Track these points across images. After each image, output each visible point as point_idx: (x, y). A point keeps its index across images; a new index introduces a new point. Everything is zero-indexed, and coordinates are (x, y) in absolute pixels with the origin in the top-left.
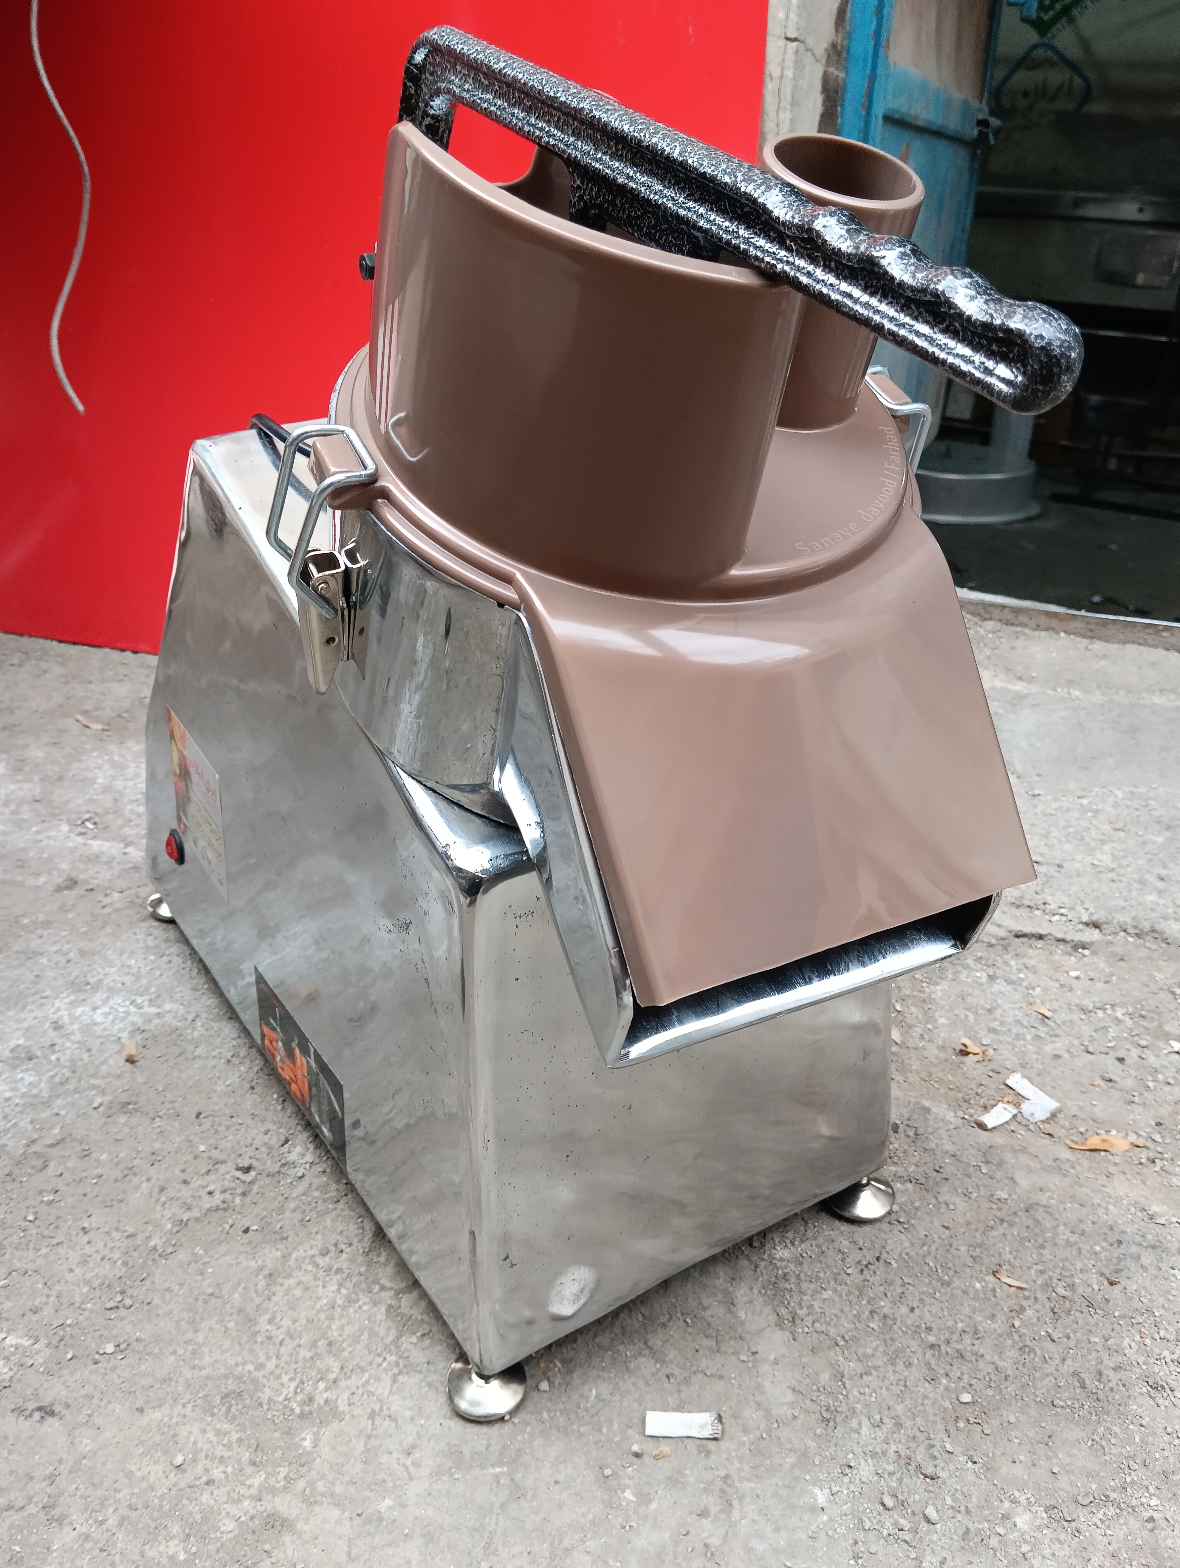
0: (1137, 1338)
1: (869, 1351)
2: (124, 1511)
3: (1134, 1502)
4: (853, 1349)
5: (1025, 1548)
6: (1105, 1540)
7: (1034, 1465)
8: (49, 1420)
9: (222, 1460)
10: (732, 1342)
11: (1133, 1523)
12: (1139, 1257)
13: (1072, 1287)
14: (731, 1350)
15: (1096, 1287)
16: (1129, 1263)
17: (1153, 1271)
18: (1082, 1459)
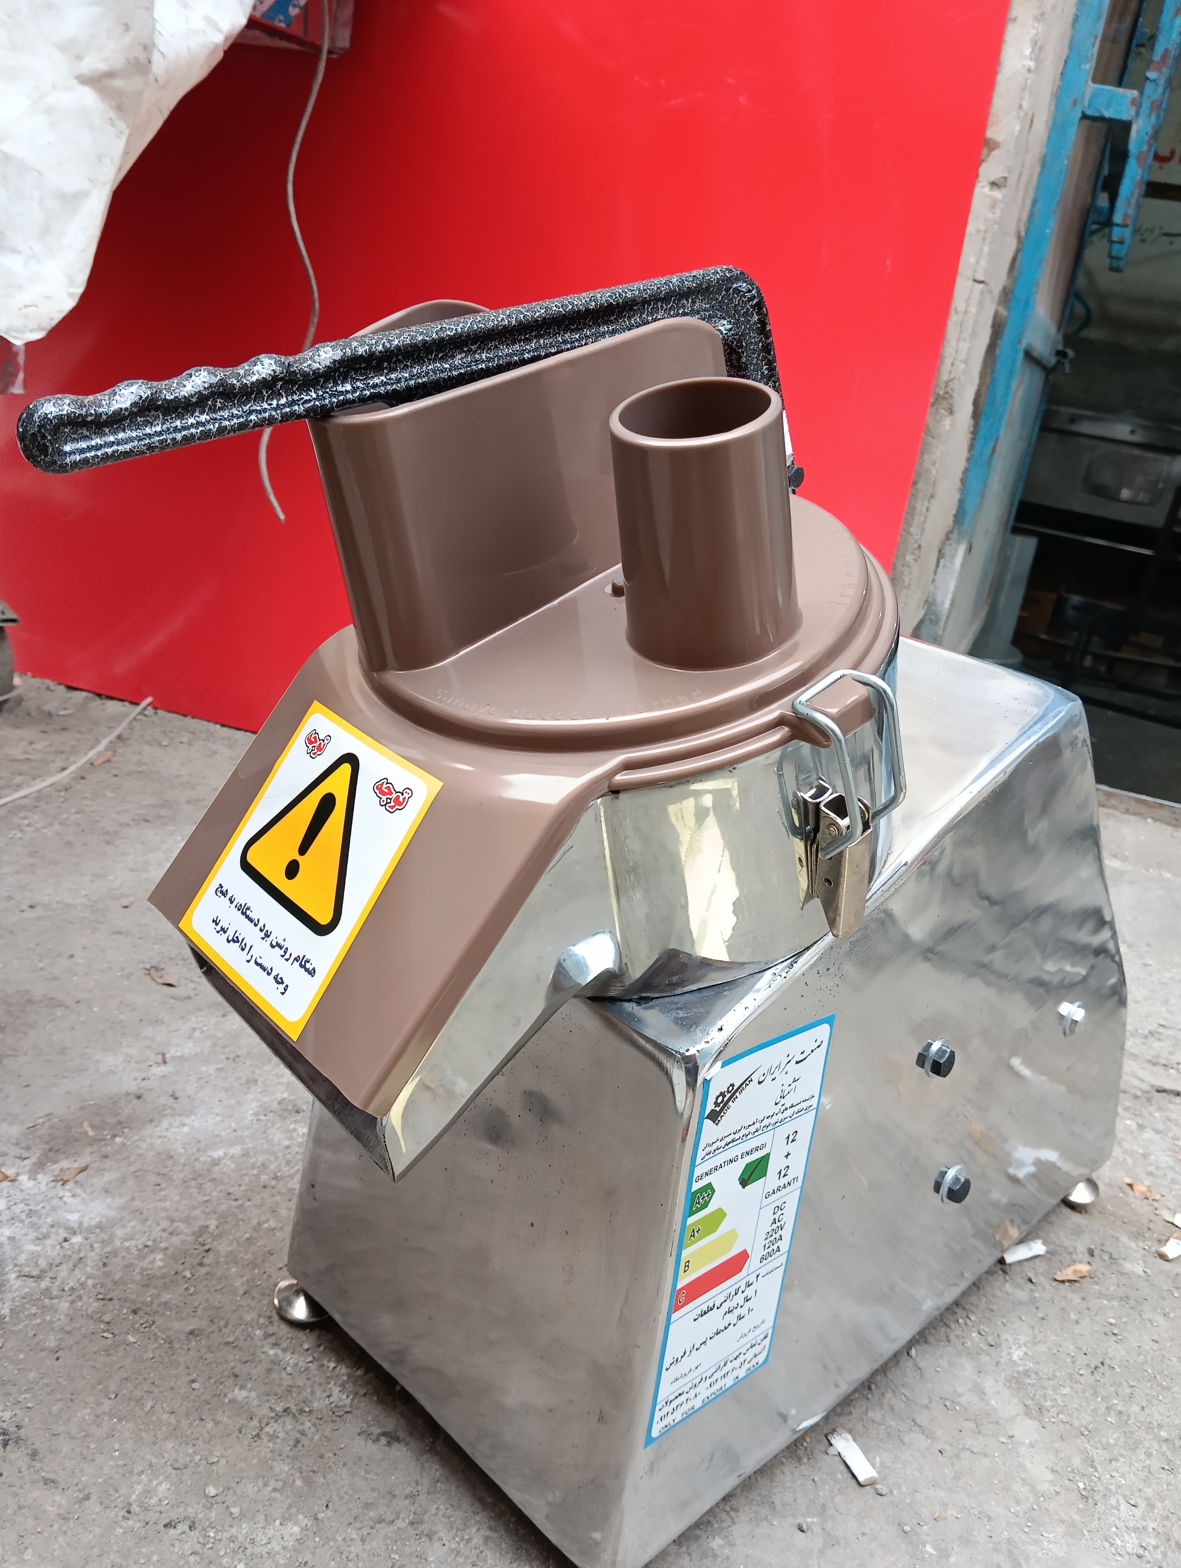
1: (1112, 1441)
4: (1097, 1439)
10: (990, 1426)
14: (991, 1433)
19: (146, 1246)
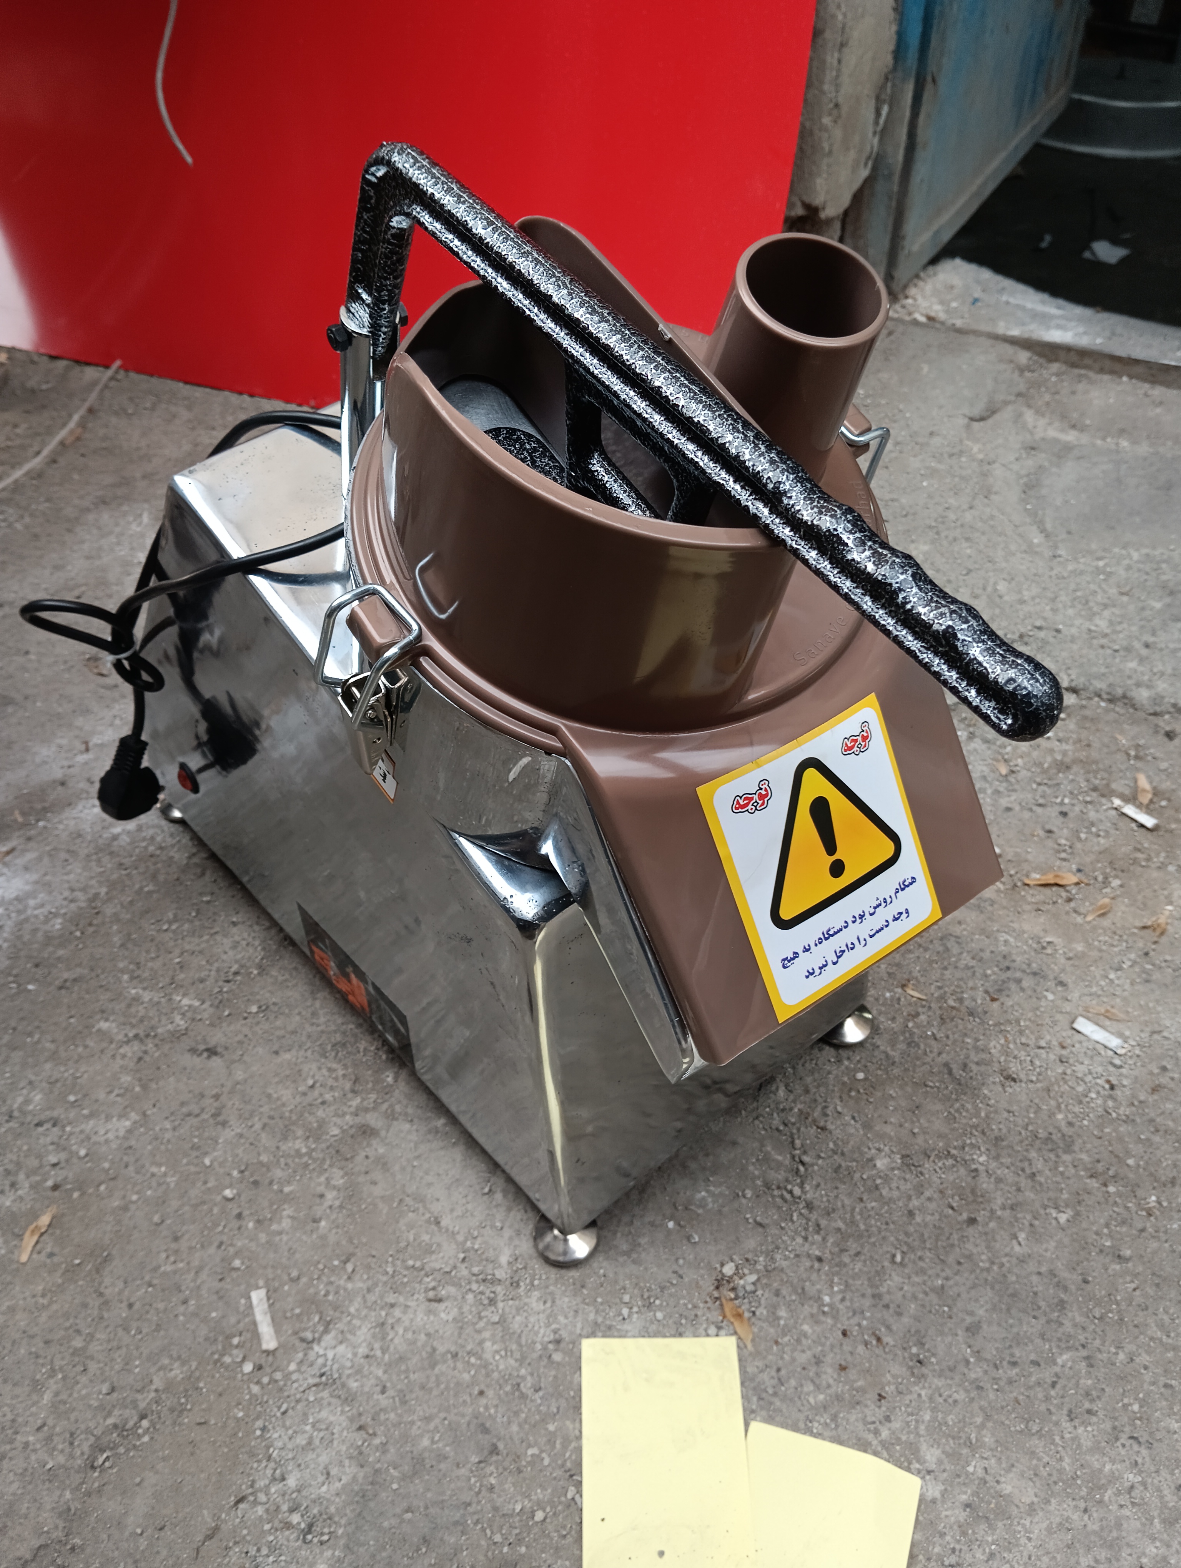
0: (1002, 1041)
2: (265, 1120)
3: (967, 1157)
5: (878, 1181)
6: (939, 1182)
7: (901, 1126)
8: (214, 1058)
9: (332, 1088)
11: (962, 1171)
12: (1019, 981)
13: (961, 1000)
15: (979, 1002)
16: (1013, 986)
17: (1029, 992)
18: (939, 1125)
19: (51, 913)
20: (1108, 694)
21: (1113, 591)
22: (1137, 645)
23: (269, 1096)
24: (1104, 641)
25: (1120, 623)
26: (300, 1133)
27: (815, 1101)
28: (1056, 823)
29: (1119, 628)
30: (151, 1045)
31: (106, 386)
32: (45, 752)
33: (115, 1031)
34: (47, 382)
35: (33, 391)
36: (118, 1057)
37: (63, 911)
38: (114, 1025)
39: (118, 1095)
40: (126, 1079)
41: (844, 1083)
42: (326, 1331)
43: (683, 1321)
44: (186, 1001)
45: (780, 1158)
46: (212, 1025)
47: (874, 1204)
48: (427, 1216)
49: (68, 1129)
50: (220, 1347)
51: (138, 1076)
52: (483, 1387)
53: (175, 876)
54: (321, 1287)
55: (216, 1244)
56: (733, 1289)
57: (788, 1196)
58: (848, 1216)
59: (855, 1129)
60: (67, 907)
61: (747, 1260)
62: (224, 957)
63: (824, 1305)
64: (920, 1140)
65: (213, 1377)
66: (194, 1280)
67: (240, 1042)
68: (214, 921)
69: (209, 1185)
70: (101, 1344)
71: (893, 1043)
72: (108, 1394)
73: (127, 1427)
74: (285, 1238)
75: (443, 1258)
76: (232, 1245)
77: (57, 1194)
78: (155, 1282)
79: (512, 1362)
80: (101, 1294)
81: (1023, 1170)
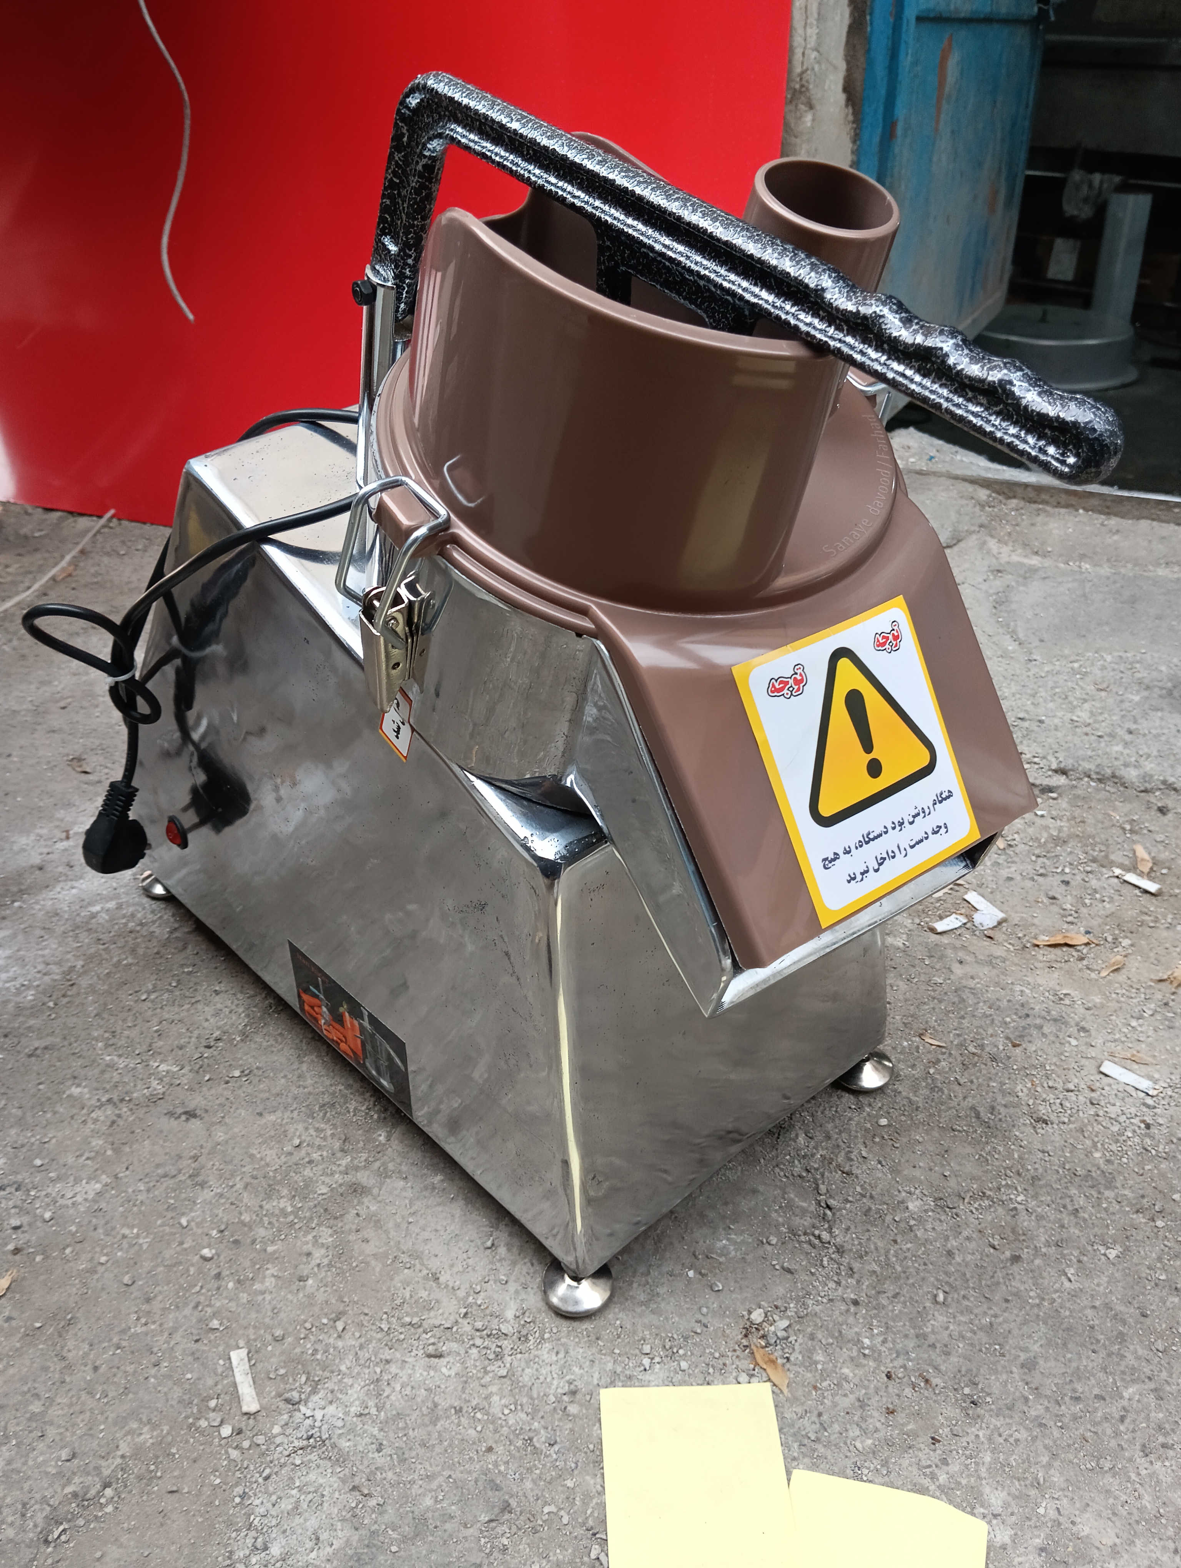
0: (1029, 1085)
2: (247, 1179)
3: (1004, 1198)
5: (912, 1222)
6: (977, 1222)
7: (931, 1170)
8: (193, 1120)
9: (320, 1148)
11: (1000, 1210)
12: (1040, 1027)
13: (982, 1047)
15: (1001, 1048)
16: (1035, 1033)
17: (1052, 1038)
18: (970, 1168)
19: (23, 985)
20: (1097, 773)
21: (1091, 688)
22: (1120, 732)
23: (252, 1156)
24: (1088, 729)
25: (1101, 714)
26: (285, 1192)
27: (838, 1146)
28: (1059, 891)
29: (1100, 718)
30: (125, 1109)
31: (99, 532)
32: (23, 841)
33: (87, 1096)
34: (40, 530)
35: (26, 537)
36: (90, 1122)
37: (35, 983)
38: (86, 1090)
39: (88, 1159)
40: (97, 1143)
41: (867, 1130)
42: (314, 1391)
43: (711, 1370)
44: (163, 1067)
45: (805, 1205)
46: (191, 1089)
47: (909, 1245)
48: (425, 1272)
49: (32, 1193)
50: (195, 1411)
51: (111, 1139)
52: (491, 1443)
53: (156, 950)
54: (309, 1346)
55: (192, 1304)
56: (763, 1337)
57: (817, 1242)
58: (882, 1258)
59: (882, 1175)
60: (40, 979)
61: (777, 1307)
62: (206, 1024)
63: (864, 1348)
64: (952, 1182)
65: (187, 1442)
66: (169, 1343)
67: (222, 1105)
68: (196, 990)
69: (185, 1246)
70: (62, 1409)
71: (915, 1089)
72: (68, 1460)
73: (88, 1496)
74: (268, 1297)
75: (442, 1314)
76: (210, 1305)
77: (17, 1257)
78: (124, 1344)
79: (523, 1416)
80: (64, 1358)
81: (1065, 1207)
